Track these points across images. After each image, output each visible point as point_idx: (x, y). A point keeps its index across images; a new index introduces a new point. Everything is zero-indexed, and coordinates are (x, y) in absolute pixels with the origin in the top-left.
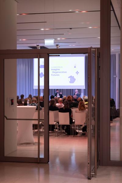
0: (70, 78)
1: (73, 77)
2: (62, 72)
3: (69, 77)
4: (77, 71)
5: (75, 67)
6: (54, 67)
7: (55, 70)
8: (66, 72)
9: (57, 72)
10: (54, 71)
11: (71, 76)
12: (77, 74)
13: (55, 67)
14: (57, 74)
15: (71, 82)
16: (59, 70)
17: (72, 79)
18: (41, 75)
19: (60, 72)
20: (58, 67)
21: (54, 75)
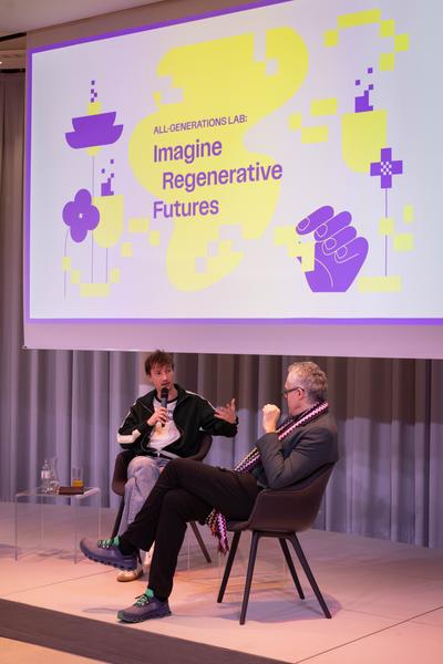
0: (310, 240)
1: (346, 217)
2: (246, 174)
3: (303, 228)
4: (386, 153)
5: (362, 104)
6: (175, 128)
7: (180, 153)
8: (276, 171)
9: (201, 179)
10: (179, 167)
11: (327, 211)
12: (386, 183)
13: (185, 126)
14: (202, 193)
15: (318, 281)
16: (215, 148)
17: (330, 243)
18: (81, 215)
19: (222, 177)
20: (209, 124)
21: (177, 205)
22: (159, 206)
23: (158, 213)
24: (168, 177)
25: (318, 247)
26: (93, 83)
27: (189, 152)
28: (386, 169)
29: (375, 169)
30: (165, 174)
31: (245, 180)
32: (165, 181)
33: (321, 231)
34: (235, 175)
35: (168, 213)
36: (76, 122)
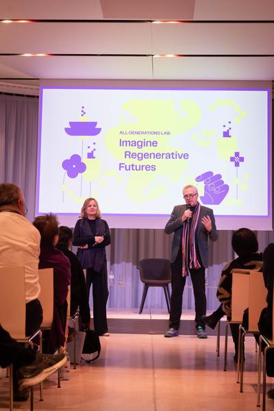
0: (202, 184)
1: (219, 176)
2: (169, 156)
3: (199, 179)
4: (237, 154)
5: (226, 134)
6: (132, 133)
7: (135, 143)
8: (186, 156)
9: (146, 156)
10: (134, 150)
11: (210, 173)
12: (237, 165)
13: (138, 133)
14: (145, 162)
16: (154, 144)
17: (211, 186)
18: (74, 166)
19: (158, 156)
20: (151, 133)
21: (133, 165)
22: (122, 165)
23: (122, 168)
24: (128, 153)
25: (206, 187)
26: (83, 107)
27: (140, 144)
28: (237, 159)
29: (232, 159)
30: (126, 152)
31: (169, 158)
32: (126, 155)
33: (207, 181)
34: (164, 156)
35: (128, 168)
36: (71, 123)
